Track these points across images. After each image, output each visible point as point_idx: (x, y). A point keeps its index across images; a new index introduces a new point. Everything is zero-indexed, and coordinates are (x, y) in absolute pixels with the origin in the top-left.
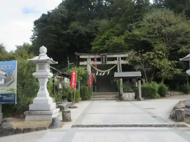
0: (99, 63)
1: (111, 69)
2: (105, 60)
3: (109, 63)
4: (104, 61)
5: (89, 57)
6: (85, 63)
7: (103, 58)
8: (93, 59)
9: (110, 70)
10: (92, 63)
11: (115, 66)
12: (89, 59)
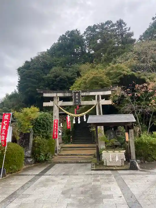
0: (71, 103)
1: (88, 112)
2: (79, 99)
3: (85, 103)
4: (77, 101)
5: (57, 96)
6: (50, 104)
7: (75, 96)
8: (61, 99)
9: (85, 113)
11: (93, 107)
12: (56, 98)
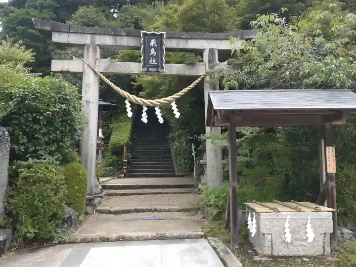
0: (134, 68)
1: (181, 93)
2: (158, 58)
3: (174, 69)
4: (153, 61)
6: (74, 65)
7: (148, 48)
10: (103, 65)
11: (197, 81)
12: (91, 50)
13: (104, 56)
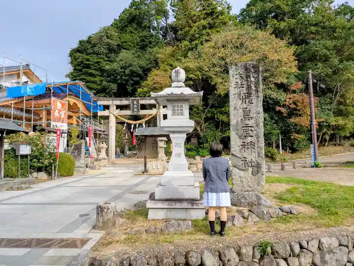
5: (113, 103)
6: (106, 113)
7: (133, 105)
10: (117, 112)
12: (112, 106)
13: (117, 109)
